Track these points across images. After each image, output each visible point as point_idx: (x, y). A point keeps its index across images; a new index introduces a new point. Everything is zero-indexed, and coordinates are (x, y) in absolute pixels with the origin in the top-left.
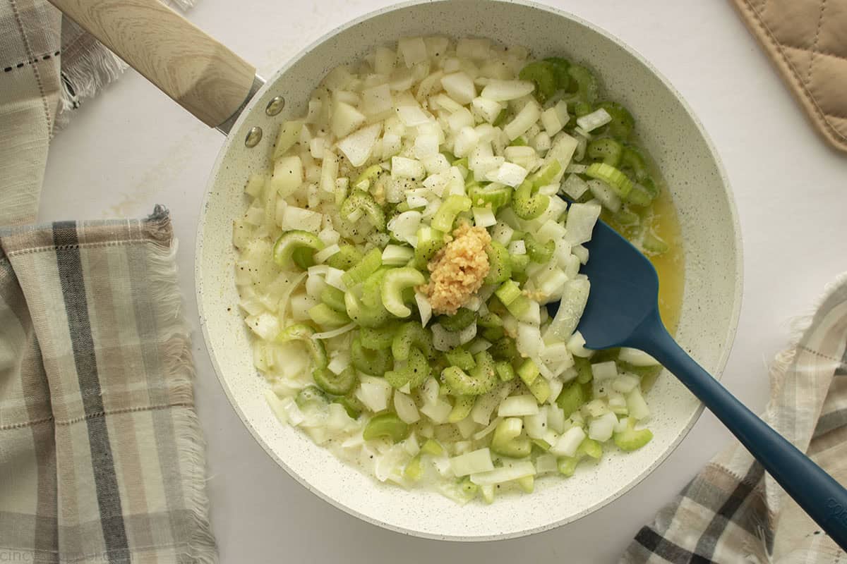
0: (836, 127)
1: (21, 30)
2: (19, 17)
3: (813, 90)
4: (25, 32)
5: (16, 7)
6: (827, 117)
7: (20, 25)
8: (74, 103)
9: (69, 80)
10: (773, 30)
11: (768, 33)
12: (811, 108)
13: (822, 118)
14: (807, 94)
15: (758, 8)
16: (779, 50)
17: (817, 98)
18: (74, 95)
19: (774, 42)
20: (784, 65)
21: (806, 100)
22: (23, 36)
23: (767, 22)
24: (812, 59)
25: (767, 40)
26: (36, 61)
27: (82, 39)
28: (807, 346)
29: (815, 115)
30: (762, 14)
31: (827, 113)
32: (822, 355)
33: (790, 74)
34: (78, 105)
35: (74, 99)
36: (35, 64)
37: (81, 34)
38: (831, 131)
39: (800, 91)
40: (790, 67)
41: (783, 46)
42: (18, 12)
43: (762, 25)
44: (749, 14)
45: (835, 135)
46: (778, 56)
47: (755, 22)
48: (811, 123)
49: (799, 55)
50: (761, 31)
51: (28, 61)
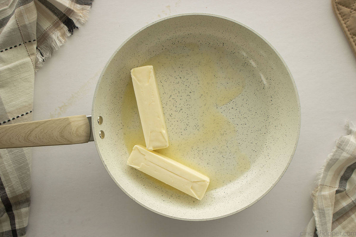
1: (21, 33)
2: (20, 28)
4: (22, 33)
5: (18, 24)
7: (20, 31)
8: (43, 60)
9: (41, 51)
10: (351, 29)
11: (349, 31)
15: (346, 21)
16: (352, 38)
18: (43, 56)
19: (350, 34)
20: (353, 44)
22: (21, 35)
23: (349, 26)
25: (348, 33)
26: (26, 42)
27: (44, 34)
28: (325, 184)
30: (348, 23)
32: (331, 187)
34: (45, 60)
35: (43, 58)
36: (25, 44)
37: (44, 33)
41: (354, 36)
42: (19, 26)
43: (347, 27)
44: (343, 22)
46: (352, 40)
47: (345, 26)
50: (346, 29)
51: (23, 43)
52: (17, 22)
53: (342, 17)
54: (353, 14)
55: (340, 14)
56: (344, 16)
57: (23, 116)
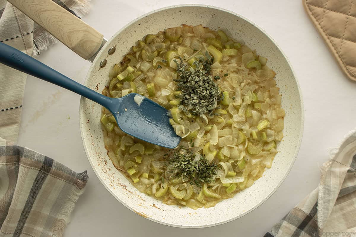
0: (351, 71)
1: (18, 23)
2: (17, 17)
3: (342, 55)
4: (19, 23)
5: (16, 13)
6: (347, 66)
7: (17, 21)
8: (38, 53)
9: (36, 42)
10: (326, 30)
11: (324, 31)
12: (341, 62)
13: (345, 67)
14: (340, 57)
15: (320, 21)
16: (329, 38)
17: (344, 59)
18: (38, 49)
19: (326, 35)
20: (330, 45)
21: (339, 59)
22: (19, 25)
23: (324, 27)
24: (342, 42)
25: (324, 34)
26: (24, 35)
28: (336, 160)
29: (342, 65)
30: (322, 23)
31: (347, 65)
32: (342, 164)
33: (332, 48)
34: (40, 53)
35: (38, 51)
38: (349, 72)
39: (337, 55)
40: (333, 46)
41: (330, 37)
42: (17, 15)
43: (322, 28)
44: (316, 23)
45: (351, 74)
46: (328, 41)
47: (319, 26)
48: (341, 68)
49: (337, 40)
50: (321, 30)
51: (20, 35)
52: (14, 11)
53: (315, 18)
54: (327, 13)
55: (313, 14)
56: (317, 16)
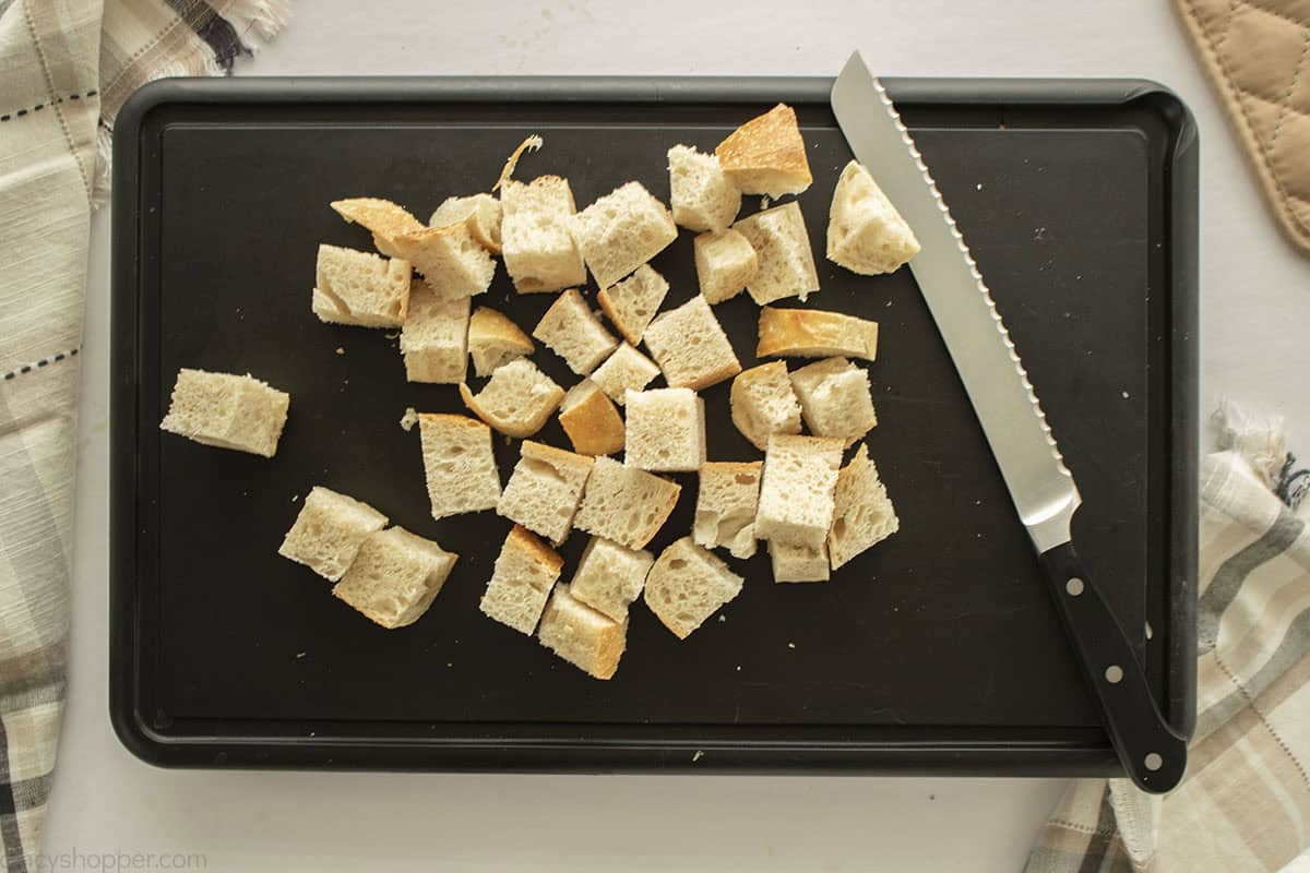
0: (1301, 215)
1: (42, 63)
2: (40, 45)
3: (1276, 160)
4: (47, 65)
5: (35, 32)
6: (1290, 199)
7: (41, 56)
10: (1233, 69)
11: (1225, 73)
12: (1270, 183)
13: (1284, 199)
14: (1268, 163)
15: (1215, 37)
16: (1238, 98)
17: (1281, 171)
19: (1232, 86)
20: (1242, 121)
21: (1265, 173)
22: (44, 69)
23: (1226, 57)
24: (1281, 117)
25: (1223, 82)
26: (60, 101)
27: (128, 74)
29: (1275, 194)
30: (1221, 45)
31: (1291, 194)
33: (1248, 133)
36: (59, 105)
37: (127, 68)
38: (1293, 219)
39: (1259, 158)
40: (1250, 124)
41: (1244, 94)
42: (38, 39)
43: (1219, 61)
44: (1203, 43)
45: (1299, 226)
46: (1235, 107)
47: (1210, 55)
48: (1268, 205)
49: (1264, 109)
50: (1216, 69)
51: (50, 102)
52: (29, 23)
53: (1200, 24)
54: (1239, 14)
55: (1194, 12)
56: (1207, 20)
57: (43, 368)
